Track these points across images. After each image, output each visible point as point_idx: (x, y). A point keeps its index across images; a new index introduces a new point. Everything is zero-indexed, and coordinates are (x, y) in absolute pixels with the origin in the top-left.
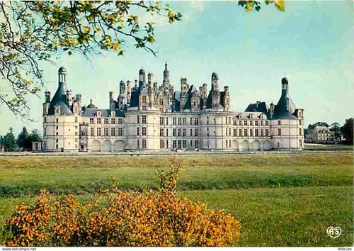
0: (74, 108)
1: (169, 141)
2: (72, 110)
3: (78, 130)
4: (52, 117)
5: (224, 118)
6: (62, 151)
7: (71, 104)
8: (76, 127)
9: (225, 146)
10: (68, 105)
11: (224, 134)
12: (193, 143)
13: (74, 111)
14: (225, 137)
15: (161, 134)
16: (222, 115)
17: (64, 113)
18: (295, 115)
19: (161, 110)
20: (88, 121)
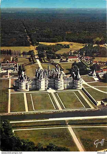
4: (20, 82)
6: (22, 90)
8: (25, 84)
9: (60, 87)
14: (60, 85)
15: (45, 84)
16: (59, 80)
17: (22, 82)
18: (79, 79)
19: (45, 79)
20: (28, 82)
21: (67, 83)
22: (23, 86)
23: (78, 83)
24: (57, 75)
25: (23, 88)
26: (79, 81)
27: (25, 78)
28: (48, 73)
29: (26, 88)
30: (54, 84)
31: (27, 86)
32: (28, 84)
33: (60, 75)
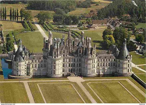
0: (25, 58)
1: (67, 69)
2: (24, 59)
3: (26, 67)
4: (16, 62)
5: (91, 61)
6: (20, 76)
7: (23, 56)
8: (26, 66)
9: (91, 73)
10: (22, 57)
11: (91, 67)
12: (78, 70)
13: (25, 59)
14: (91, 69)
15: (63, 66)
16: (90, 60)
17: (20, 61)
18: (127, 58)
19: (64, 56)
20: (31, 61)
21: (104, 65)
22: (21, 68)
23: (125, 66)
24: (87, 49)
25: (21, 72)
26: (126, 62)
27: (26, 54)
28: (69, 45)
29: (28, 74)
30: (80, 66)
31: (28, 68)
32: (31, 66)
33: (92, 49)
